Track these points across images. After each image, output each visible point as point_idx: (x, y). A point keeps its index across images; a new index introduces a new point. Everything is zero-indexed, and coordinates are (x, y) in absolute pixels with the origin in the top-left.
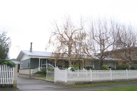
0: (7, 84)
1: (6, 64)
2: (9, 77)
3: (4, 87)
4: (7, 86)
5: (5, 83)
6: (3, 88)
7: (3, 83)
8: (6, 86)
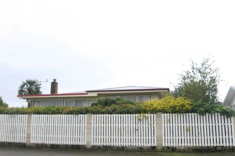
0: (225, 146)
1: (218, 112)
2: (227, 135)
3: (220, 151)
4: (225, 150)
5: (221, 145)
6: (219, 153)
7: (218, 145)
8: (223, 149)
